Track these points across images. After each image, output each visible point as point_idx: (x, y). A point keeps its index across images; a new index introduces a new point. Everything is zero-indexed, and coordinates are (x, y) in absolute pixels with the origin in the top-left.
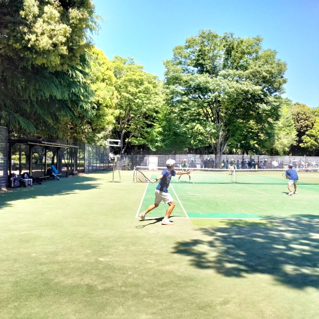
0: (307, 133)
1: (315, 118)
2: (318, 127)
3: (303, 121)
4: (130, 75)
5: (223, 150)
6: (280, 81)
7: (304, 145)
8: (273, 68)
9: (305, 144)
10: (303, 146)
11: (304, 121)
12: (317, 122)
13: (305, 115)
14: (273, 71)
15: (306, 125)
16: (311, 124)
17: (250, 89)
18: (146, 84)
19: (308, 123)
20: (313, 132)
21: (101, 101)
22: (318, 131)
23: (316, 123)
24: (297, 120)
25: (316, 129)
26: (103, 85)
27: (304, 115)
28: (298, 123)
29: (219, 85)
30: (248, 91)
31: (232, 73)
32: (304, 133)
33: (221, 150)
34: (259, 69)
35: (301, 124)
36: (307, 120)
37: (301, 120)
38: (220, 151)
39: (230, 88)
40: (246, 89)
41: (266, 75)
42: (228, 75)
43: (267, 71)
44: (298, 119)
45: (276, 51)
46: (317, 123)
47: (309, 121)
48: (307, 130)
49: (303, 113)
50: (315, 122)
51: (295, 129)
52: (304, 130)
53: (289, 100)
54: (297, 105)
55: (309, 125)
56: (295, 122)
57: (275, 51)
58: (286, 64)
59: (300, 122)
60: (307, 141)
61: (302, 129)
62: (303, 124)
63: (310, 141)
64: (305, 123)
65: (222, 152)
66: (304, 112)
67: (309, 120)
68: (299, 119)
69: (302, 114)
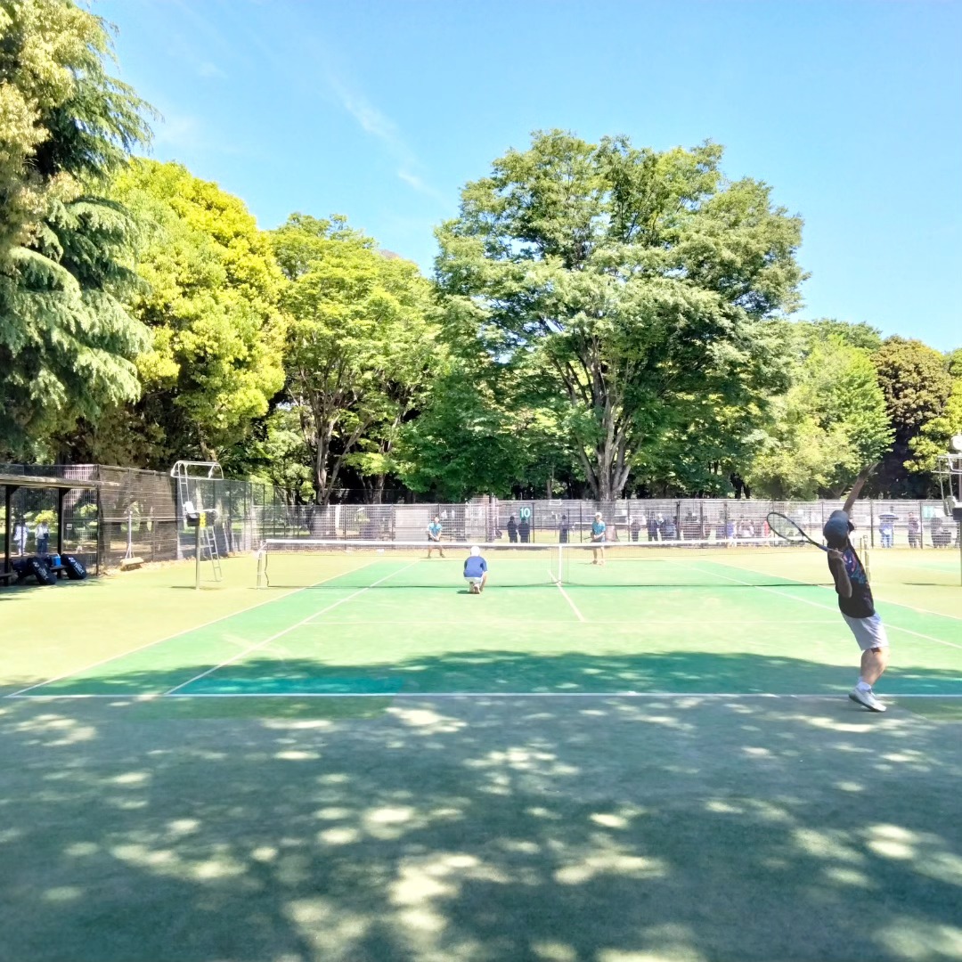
0: (926, 427)
1: (950, 380)
2: (958, 411)
3: (912, 393)
4: (326, 267)
5: (619, 484)
6: (776, 275)
7: (918, 464)
8: (753, 237)
9: (921, 462)
10: (916, 468)
11: (914, 391)
12: (955, 395)
13: (919, 373)
14: (754, 246)
15: (922, 404)
16: (936, 399)
17: (682, 301)
18: (378, 292)
19: (927, 398)
20: (943, 426)
21: (211, 347)
22: (959, 422)
23: (953, 397)
24: (894, 389)
25: (953, 416)
26: (230, 296)
27: (915, 375)
28: (898, 398)
29: (586, 292)
30: (676, 308)
31: (629, 254)
32: (915, 430)
33: (614, 486)
34: (710, 241)
35: (907, 400)
36: (923, 387)
37: (907, 388)
38: (611, 489)
39: (623, 300)
40: (671, 301)
41: (733, 256)
42: (618, 261)
43: (734, 247)
44: (898, 385)
45: (767, 186)
46: (956, 398)
47: (932, 392)
48: (925, 420)
49: (911, 367)
50: (949, 395)
51: (888, 415)
52: (915, 421)
53: (871, 329)
54: (893, 343)
55: (931, 405)
56: (887, 395)
57: (764, 184)
58: (802, 223)
59: (901, 394)
60: (925, 452)
61: (910, 418)
62: (911, 401)
63: (935, 453)
64: (918, 398)
65: (615, 492)
66: (915, 364)
67: (930, 389)
68: (900, 385)
69: (908, 371)
